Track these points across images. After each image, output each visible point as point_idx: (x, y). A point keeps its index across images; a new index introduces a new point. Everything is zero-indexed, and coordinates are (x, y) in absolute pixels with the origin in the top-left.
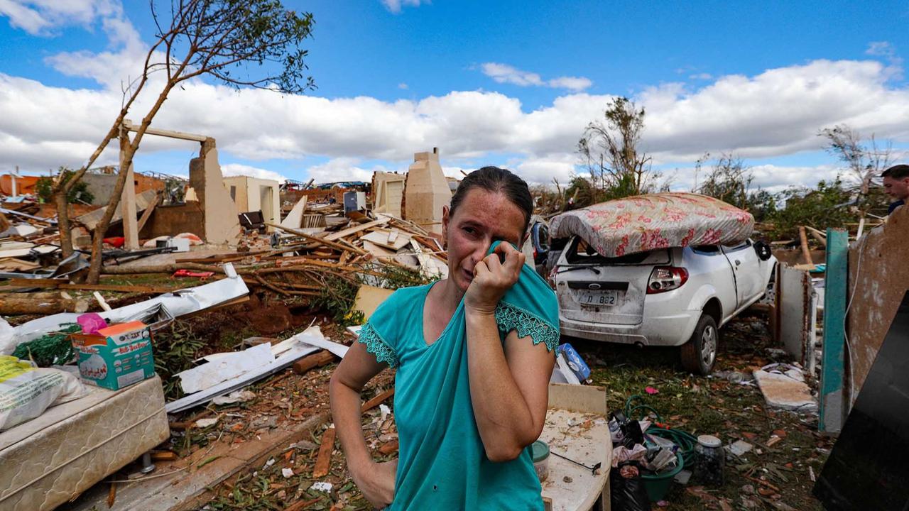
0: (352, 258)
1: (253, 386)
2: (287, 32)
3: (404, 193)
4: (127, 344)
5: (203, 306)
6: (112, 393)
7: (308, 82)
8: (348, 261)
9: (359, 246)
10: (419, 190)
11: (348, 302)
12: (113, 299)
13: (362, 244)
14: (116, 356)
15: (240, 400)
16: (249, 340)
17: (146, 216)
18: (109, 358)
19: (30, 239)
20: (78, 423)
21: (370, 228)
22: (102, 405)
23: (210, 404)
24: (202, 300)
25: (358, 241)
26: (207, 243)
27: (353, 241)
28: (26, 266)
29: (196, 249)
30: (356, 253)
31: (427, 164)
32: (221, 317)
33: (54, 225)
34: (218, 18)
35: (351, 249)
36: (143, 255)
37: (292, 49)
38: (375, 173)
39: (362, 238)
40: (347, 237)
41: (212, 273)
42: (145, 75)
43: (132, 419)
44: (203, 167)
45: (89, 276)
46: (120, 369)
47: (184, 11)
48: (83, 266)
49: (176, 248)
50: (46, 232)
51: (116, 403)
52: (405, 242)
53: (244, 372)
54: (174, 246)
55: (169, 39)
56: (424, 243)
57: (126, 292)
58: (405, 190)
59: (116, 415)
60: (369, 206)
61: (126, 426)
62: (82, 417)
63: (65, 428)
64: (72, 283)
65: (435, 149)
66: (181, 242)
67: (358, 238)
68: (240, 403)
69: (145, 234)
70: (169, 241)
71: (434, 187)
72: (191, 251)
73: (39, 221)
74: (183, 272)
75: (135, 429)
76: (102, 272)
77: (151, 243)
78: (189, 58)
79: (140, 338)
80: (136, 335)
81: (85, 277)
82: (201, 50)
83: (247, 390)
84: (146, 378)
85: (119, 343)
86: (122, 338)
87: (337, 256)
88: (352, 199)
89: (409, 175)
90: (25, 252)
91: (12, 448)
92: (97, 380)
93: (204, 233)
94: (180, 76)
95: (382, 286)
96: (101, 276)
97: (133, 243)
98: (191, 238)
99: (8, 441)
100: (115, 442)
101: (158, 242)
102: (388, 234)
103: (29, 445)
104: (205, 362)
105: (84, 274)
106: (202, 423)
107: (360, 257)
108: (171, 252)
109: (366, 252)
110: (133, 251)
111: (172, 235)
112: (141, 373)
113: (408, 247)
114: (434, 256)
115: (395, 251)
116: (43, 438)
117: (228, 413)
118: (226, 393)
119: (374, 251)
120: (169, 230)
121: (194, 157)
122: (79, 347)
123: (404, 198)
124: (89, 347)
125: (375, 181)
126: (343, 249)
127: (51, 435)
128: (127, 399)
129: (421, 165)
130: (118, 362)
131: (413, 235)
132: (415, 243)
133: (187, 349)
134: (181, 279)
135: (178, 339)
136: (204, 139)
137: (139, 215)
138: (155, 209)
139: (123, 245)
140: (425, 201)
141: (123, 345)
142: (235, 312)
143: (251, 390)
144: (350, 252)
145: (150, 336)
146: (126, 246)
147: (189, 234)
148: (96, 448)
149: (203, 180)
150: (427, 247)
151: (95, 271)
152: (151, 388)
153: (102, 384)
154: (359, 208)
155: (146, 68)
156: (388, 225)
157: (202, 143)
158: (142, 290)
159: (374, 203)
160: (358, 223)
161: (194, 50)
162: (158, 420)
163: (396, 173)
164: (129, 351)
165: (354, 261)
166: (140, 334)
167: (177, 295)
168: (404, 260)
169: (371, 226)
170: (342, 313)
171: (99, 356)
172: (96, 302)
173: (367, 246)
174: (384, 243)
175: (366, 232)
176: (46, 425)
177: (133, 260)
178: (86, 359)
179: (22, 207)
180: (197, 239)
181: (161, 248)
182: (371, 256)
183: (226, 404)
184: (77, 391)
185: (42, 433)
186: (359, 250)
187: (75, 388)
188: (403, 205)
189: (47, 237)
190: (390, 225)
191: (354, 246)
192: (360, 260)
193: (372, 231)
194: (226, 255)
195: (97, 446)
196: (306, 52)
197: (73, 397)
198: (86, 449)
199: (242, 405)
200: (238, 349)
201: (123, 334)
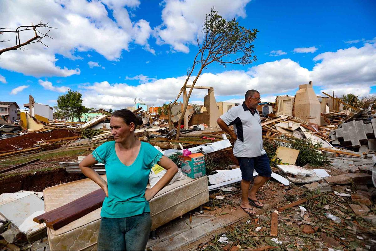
0: (272, 134)
1: (236, 186)
2: (245, 39)
3: (294, 105)
4: (198, 162)
5: (215, 150)
6: (192, 180)
7: (254, 58)
8: (270, 135)
9: (274, 129)
10: (303, 103)
11: (273, 154)
12: (184, 146)
13: (276, 128)
14: (194, 165)
15: (231, 190)
16: (231, 166)
17: (190, 117)
18: (192, 166)
19: (158, 125)
20: (183, 188)
21: (278, 121)
22: (190, 183)
23: (220, 190)
24: (215, 148)
25: (273, 127)
26: (210, 127)
27: (271, 126)
28: (158, 134)
29: (206, 130)
30: (273, 132)
31: (306, 90)
32: (219, 156)
33: (163, 121)
34: (218, 40)
35: (271, 130)
36: (190, 131)
37: (247, 45)
38: (277, 97)
39: (275, 125)
40: (268, 125)
41: (215, 138)
42: (194, 66)
43: (198, 191)
44: (209, 99)
45: (176, 137)
46: (195, 171)
47: (207, 40)
48: (175, 134)
49: (200, 129)
50: (161, 124)
51: (194, 183)
52: (296, 127)
53: (231, 179)
54: (200, 128)
55: (202, 51)
56: (307, 128)
57: (187, 144)
58: (294, 103)
59: (194, 188)
60: (274, 112)
61: (196, 193)
62: (184, 187)
63: (179, 190)
64: (171, 139)
65: (310, 82)
66: (202, 127)
67: (273, 125)
68: (232, 192)
69: (190, 124)
70: (198, 126)
71: (310, 100)
72: (205, 130)
73: (159, 120)
74: (204, 137)
75: (198, 195)
76: (180, 136)
77: (192, 127)
78: (209, 57)
79: (202, 159)
80: (201, 158)
81: (175, 138)
82: (212, 53)
83: (234, 187)
84: (203, 176)
85: (195, 161)
86: (196, 159)
87: (265, 133)
88: (267, 109)
89: (296, 96)
90: (158, 129)
91: (166, 193)
92: (187, 174)
93: (209, 124)
94: (206, 64)
95: (289, 147)
96: (180, 138)
97: (186, 127)
98: (205, 125)
99: (165, 191)
100: (193, 198)
101: (194, 126)
102: (287, 123)
103: (170, 194)
104: (216, 173)
105: (174, 137)
106: (219, 197)
107: (276, 133)
108: (199, 130)
109: (278, 131)
110: (187, 130)
111: (198, 124)
112: (201, 173)
113: (299, 129)
114: (314, 134)
115: (292, 131)
116: (174, 192)
117: (228, 195)
118: (226, 186)
119: (282, 131)
120: (197, 122)
121: (206, 95)
122: (182, 161)
123: (294, 107)
124: (185, 161)
125: (277, 100)
126: (267, 130)
127: (176, 191)
128: (197, 182)
129: (302, 90)
130: (195, 168)
131: (300, 124)
132: (302, 128)
133: (211, 167)
134: (204, 140)
135: (208, 162)
136: (209, 88)
137: (188, 116)
138: (192, 115)
139: (183, 128)
140: (305, 108)
141: (196, 162)
142: (224, 154)
143: (236, 187)
144: (270, 131)
145: (205, 159)
146: (184, 128)
147: (204, 124)
148: (188, 200)
149: (209, 104)
150: (309, 129)
151: (178, 136)
152: (205, 180)
153: (189, 175)
154: (270, 113)
155: (194, 63)
156: (286, 119)
157: (209, 90)
158: (192, 143)
159: (277, 110)
160: (272, 119)
161: (210, 53)
162: (206, 193)
163: (287, 96)
164: (198, 165)
165: (273, 135)
166: (202, 158)
167: (206, 145)
168: (297, 135)
169: (279, 120)
170: (270, 158)
171: (189, 165)
172: (179, 146)
173: (278, 129)
174: (287, 127)
175: (277, 123)
176: (175, 187)
177: (186, 133)
178: (184, 165)
179: (155, 117)
180: (206, 126)
181: (195, 129)
182: (281, 133)
183: (226, 191)
184: (182, 177)
185: (173, 190)
186: (274, 130)
187: (182, 176)
188: (293, 110)
189: (162, 125)
190: (288, 119)
191: (272, 129)
192: (276, 135)
193: (279, 122)
194: (219, 132)
195: (188, 199)
196: (253, 46)
197: (181, 179)
198: (185, 199)
199: (233, 193)
200: (226, 169)
201: (197, 158)
